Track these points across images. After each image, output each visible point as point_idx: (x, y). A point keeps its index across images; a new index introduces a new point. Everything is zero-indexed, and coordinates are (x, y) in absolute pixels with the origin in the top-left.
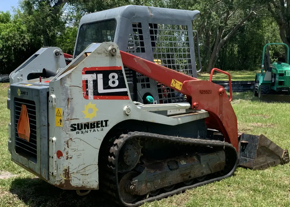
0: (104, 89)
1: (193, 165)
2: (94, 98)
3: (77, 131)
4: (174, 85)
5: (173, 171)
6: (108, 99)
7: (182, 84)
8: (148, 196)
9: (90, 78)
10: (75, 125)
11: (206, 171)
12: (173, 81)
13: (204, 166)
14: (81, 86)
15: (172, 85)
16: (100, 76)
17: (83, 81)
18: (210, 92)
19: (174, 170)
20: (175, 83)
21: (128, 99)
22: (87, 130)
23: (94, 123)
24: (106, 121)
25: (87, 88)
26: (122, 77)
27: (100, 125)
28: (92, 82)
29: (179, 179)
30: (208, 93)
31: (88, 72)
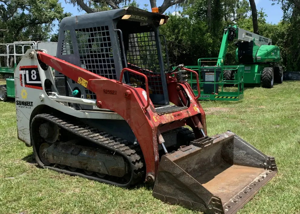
0: (29, 81)
1: (89, 158)
2: (26, 86)
3: (19, 105)
4: (81, 82)
5: (72, 155)
6: (31, 88)
7: (87, 82)
8: (54, 166)
9: (23, 72)
10: (18, 101)
11: (103, 170)
12: (79, 78)
13: (100, 164)
14: (19, 78)
15: (79, 82)
16: (27, 72)
17: (20, 75)
18: (115, 92)
19: (74, 155)
20: (81, 81)
21: (42, 89)
22: (23, 106)
23: (26, 102)
24: (32, 103)
25: (22, 79)
26: (38, 73)
27: (29, 105)
28: (24, 76)
29: (78, 165)
30: (113, 94)
31: (22, 69)
